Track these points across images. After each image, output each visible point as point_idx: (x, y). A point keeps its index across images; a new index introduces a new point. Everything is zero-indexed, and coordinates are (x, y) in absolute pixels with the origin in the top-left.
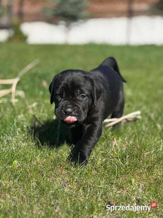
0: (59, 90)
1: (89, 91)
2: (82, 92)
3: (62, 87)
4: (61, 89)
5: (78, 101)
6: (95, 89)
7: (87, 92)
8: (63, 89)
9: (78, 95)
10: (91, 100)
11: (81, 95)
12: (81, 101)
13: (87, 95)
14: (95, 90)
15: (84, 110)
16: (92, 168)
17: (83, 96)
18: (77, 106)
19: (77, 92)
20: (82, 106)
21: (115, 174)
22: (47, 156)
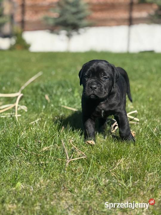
0: (87, 72)
1: (110, 75)
2: (105, 74)
3: (89, 70)
4: (89, 71)
5: (101, 81)
6: (115, 74)
7: (108, 75)
8: (91, 72)
9: (101, 76)
10: (111, 81)
11: (104, 77)
12: (104, 81)
13: (108, 77)
14: (115, 76)
15: (105, 88)
16: (95, 190)
17: (106, 78)
18: (101, 84)
19: (101, 74)
20: (104, 85)
21: (119, 195)
22: (50, 176)
